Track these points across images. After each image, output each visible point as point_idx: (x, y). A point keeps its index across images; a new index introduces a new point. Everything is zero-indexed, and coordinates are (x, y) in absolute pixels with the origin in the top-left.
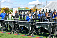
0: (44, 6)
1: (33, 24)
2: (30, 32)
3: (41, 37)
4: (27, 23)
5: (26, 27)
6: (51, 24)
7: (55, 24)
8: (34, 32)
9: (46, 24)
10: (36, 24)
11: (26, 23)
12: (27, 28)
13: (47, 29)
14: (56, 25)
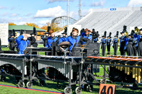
0: (75, 21)
1: (31, 60)
3: (50, 90)
7: (80, 59)
8: (33, 77)
9: (61, 59)
11: (15, 57)
12: (19, 68)
13: (62, 71)
14: (82, 62)
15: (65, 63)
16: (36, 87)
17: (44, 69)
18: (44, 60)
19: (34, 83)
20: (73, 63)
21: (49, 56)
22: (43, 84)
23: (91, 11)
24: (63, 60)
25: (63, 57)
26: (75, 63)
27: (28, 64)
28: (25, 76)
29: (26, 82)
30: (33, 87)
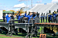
0: (30, 9)
1: (12, 25)
2: (9, 32)
4: (7, 24)
5: (5, 27)
6: (28, 24)
8: (13, 32)
10: (15, 24)
11: (5, 24)
13: (25, 29)
14: (33, 25)
15: (26, 26)
16: (14, 36)
17: (17, 28)
18: (17, 25)
19: (13, 34)
20: (29, 26)
21: (19, 23)
22: (17, 34)
23: (37, 5)
24: (25, 25)
25: (25, 23)
26: (30, 26)
27: (11, 26)
28: (10, 31)
29: (10, 34)
30: (13, 36)
